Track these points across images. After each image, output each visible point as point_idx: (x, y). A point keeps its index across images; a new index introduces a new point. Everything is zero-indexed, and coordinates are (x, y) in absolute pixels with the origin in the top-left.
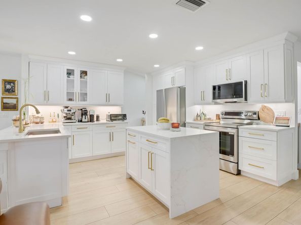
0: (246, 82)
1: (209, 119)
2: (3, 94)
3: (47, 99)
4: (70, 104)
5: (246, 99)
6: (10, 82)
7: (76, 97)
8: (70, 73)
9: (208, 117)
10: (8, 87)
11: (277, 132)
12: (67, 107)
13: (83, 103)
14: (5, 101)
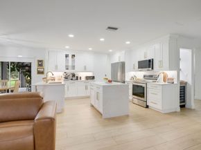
2: (38, 67)
3: (56, 68)
4: (67, 71)
5: (152, 68)
7: (70, 67)
8: (67, 56)
14: (39, 70)
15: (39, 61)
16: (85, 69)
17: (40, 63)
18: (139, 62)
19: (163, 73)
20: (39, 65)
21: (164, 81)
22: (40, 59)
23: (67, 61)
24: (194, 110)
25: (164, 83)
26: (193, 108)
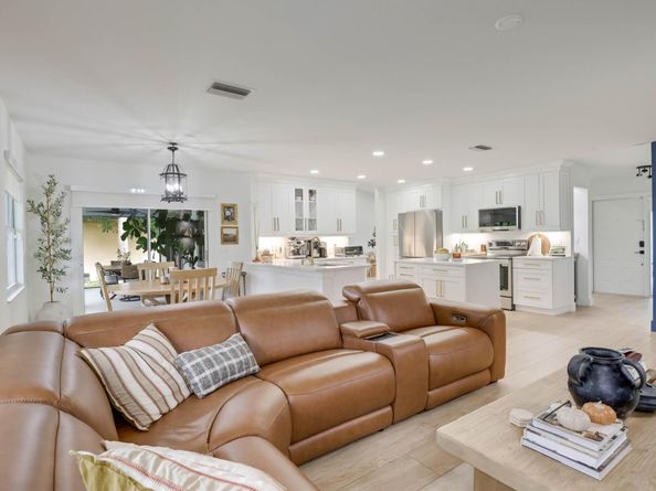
0: (520, 208)
1: (472, 251)
2: (223, 223)
3: (276, 228)
4: (298, 234)
5: (520, 227)
6: (229, 208)
7: (305, 224)
8: (299, 193)
9: (470, 248)
10: (228, 213)
11: (553, 260)
12: (293, 239)
13: (313, 232)
14: (225, 231)
15: (226, 207)
16: (339, 229)
17: (229, 213)
18: (482, 213)
19: (540, 236)
20: (227, 218)
21: (543, 252)
22: (229, 202)
23: (299, 206)
24: (594, 307)
25: (542, 256)
26: (591, 304)
